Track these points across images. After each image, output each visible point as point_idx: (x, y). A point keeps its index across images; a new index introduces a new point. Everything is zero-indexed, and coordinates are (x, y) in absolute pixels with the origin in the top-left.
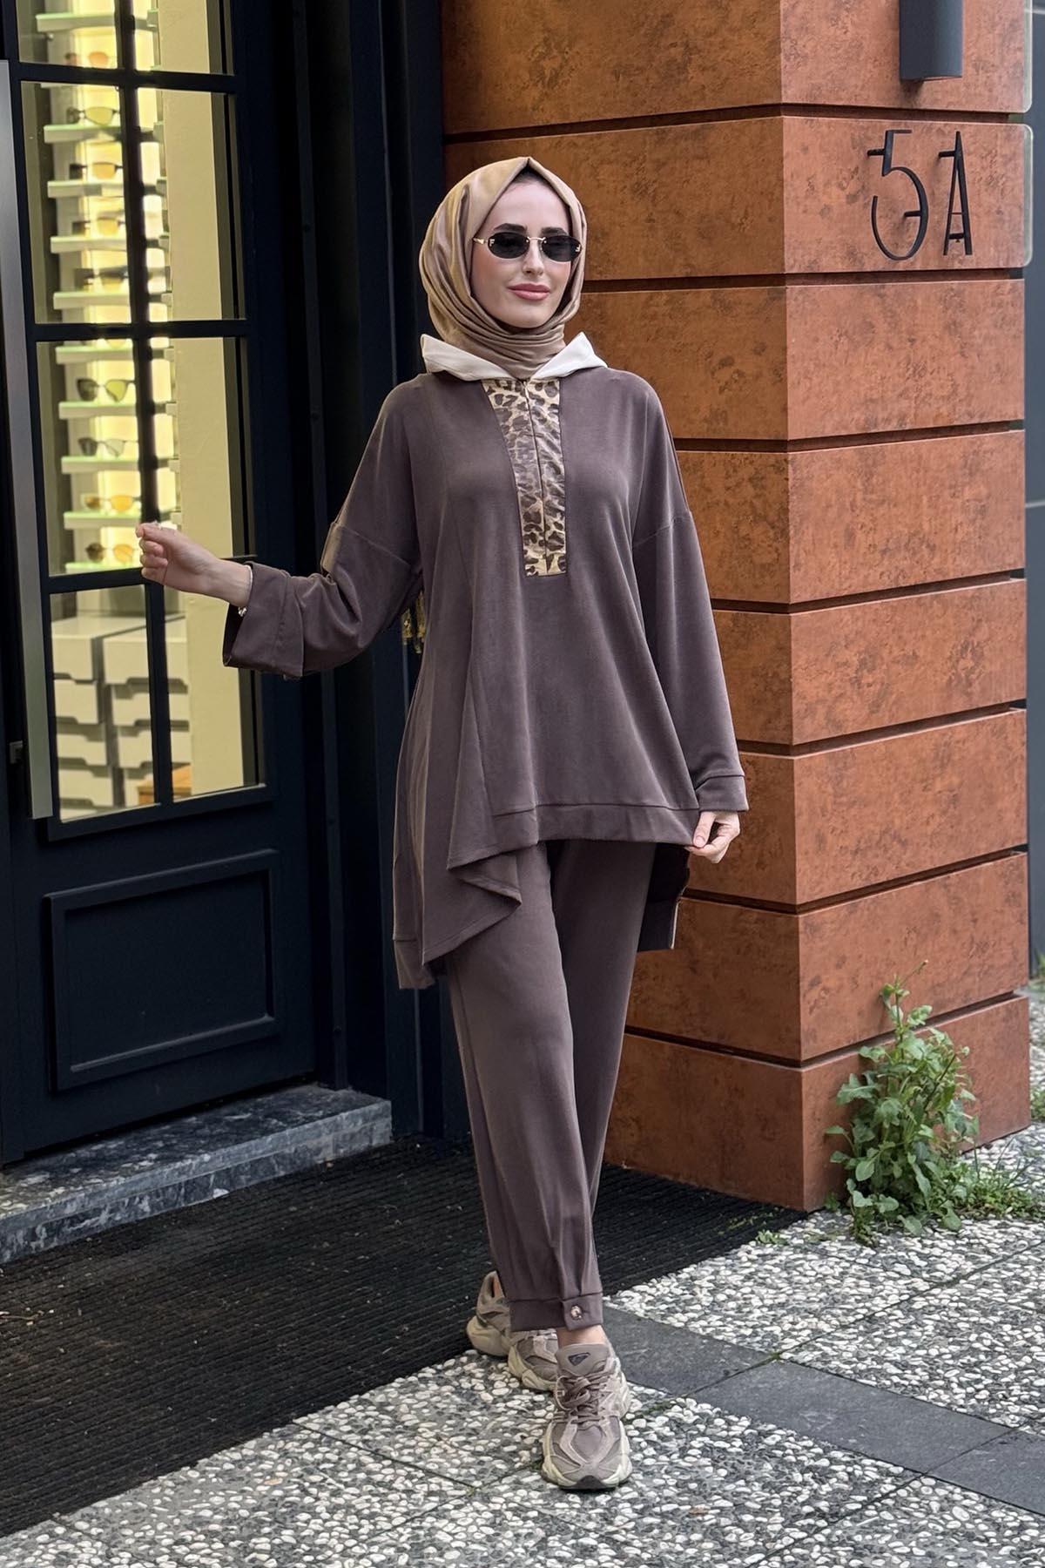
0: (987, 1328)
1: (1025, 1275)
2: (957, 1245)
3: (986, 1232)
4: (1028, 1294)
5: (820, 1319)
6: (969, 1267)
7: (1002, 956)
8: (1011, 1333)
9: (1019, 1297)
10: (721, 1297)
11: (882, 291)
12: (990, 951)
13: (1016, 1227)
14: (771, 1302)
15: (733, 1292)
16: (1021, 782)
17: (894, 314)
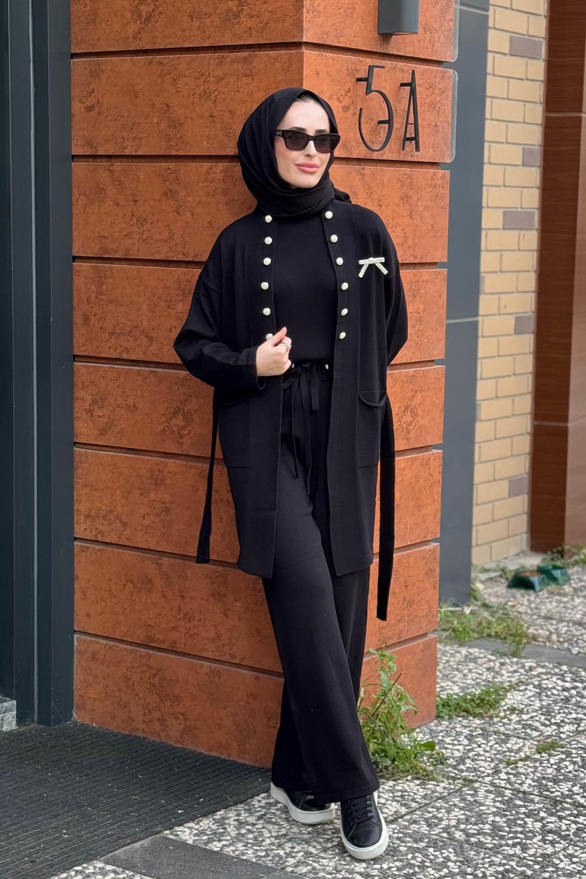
0: (418, 850)
1: (440, 815)
2: (394, 796)
3: (412, 787)
4: (442, 828)
5: (309, 845)
6: (403, 810)
7: (423, 610)
8: (434, 853)
9: (437, 831)
10: (243, 831)
11: (363, 172)
12: (415, 606)
13: (431, 785)
14: (275, 834)
15: (250, 827)
16: (438, 497)
17: (370, 186)
